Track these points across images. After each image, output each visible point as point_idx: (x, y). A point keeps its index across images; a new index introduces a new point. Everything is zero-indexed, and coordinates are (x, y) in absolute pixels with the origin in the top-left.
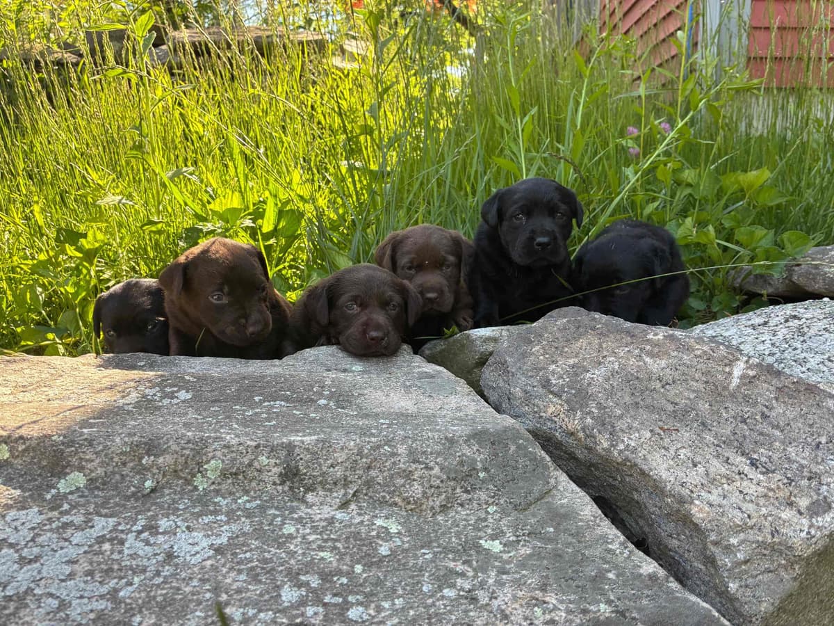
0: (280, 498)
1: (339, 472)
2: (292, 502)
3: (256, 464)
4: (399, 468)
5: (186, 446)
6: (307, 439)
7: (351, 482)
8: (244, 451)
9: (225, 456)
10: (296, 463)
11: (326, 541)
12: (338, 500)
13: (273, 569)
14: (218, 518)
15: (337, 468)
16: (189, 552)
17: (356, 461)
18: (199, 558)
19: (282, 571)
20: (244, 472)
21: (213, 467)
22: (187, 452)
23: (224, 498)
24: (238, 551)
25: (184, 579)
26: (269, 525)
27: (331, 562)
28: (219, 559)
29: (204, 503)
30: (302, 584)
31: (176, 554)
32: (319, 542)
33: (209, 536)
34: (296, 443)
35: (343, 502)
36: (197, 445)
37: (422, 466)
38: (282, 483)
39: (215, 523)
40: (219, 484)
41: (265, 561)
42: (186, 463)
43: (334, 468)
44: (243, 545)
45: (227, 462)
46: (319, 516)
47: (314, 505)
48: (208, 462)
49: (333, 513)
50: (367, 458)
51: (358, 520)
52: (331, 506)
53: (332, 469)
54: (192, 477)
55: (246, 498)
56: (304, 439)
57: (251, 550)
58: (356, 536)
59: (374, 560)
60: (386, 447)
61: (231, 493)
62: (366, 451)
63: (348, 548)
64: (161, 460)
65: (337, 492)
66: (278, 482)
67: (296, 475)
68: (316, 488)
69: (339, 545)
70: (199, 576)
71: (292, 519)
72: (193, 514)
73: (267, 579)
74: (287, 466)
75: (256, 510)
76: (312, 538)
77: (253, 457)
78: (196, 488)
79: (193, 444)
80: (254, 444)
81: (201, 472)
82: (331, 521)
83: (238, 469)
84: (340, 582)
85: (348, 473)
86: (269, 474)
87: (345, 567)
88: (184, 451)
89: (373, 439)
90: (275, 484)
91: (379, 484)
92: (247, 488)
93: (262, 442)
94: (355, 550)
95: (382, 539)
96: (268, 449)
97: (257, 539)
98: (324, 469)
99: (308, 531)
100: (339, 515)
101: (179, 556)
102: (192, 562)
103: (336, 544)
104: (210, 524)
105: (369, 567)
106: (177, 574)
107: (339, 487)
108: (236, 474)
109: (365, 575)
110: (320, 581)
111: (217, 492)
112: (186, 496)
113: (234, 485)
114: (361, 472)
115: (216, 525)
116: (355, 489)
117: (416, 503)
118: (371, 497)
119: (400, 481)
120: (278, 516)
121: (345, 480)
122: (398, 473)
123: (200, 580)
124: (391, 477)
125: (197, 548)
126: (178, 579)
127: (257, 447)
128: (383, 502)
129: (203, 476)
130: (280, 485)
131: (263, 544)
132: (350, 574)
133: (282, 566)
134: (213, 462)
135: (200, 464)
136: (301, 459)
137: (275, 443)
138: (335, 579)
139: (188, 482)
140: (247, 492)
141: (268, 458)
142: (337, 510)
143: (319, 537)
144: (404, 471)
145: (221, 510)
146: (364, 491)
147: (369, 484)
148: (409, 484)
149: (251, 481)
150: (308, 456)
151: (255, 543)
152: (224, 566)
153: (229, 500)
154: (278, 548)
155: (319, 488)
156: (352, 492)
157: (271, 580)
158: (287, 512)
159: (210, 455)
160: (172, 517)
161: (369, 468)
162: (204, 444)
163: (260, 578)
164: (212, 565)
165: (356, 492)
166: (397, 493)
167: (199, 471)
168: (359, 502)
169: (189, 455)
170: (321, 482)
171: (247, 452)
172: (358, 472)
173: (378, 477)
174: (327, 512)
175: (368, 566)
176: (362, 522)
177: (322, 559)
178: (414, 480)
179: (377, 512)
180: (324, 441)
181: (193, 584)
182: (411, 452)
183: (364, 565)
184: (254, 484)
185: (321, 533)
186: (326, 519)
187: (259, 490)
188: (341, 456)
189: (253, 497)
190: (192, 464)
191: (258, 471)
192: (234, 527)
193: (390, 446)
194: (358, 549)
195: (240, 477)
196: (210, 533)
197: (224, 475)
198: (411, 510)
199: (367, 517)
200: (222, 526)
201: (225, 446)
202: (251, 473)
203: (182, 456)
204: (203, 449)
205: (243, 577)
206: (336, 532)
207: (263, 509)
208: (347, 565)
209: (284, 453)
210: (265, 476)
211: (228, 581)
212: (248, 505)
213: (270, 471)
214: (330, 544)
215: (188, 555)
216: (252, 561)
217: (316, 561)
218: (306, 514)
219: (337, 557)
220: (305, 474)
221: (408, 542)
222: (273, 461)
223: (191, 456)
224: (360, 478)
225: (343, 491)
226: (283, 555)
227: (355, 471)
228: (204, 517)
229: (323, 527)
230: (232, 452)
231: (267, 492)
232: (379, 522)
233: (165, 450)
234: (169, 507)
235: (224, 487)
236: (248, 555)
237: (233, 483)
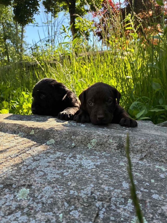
0: (117, 154)
1: (139, 147)
2: (121, 156)
3: (108, 142)
4: (163, 149)
5: (85, 134)
7: (143, 152)
8: (104, 137)
9: (98, 138)
10: (122, 143)
11: (137, 169)
12: (139, 157)
13: (118, 175)
14: (96, 157)
15: (138, 146)
16: (87, 165)
17: (145, 144)
18: (90, 168)
19: (121, 176)
20: (104, 144)
22: (86, 136)
23: (97, 152)
24: (104, 168)
25: (86, 173)
27: (140, 177)
28: (98, 169)
29: (91, 153)
31: (82, 165)
32: (134, 170)
33: (93, 162)
34: (122, 136)
35: (141, 158)
36: (89, 134)
38: (118, 149)
39: (95, 158)
40: (96, 147)
41: (114, 172)
42: (85, 139)
43: (137, 146)
44: (106, 166)
45: (98, 140)
48: (92, 139)
50: (149, 144)
51: (148, 165)
52: (136, 159)
53: (136, 146)
54: (87, 144)
55: (105, 153)
57: (109, 168)
58: (149, 170)
59: (159, 179)
60: (156, 141)
61: (100, 151)
62: (148, 142)
63: (146, 173)
64: (77, 137)
65: (138, 154)
67: (123, 147)
70: (91, 173)
71: (123, 161)
72: (87, 155)
73: (116, 178)
74: (120, 143)
75: (109, 157)
77: (107, 139)
78: (88, 148)
79: (87, 134)
80: (107, 135)
81: (90, 143)
82: (138, 164)
83: (102, 143)
84: (146, 184)
85: (142, 148)
86: (113, 146)
87: (147, 179)
88: (85, 136)
89: (151, 138)
90: (115, 149)
91: (155, 153)
92: (105, 150)
93: (110, 135)
94: (149, 174)
95: (160, 172)
96: (113, 137)
97: (110, 165)
98: (133, 146)
100: (140, 162)
102: (88, 169)
103: (141, 171)
104: (93, 158)
106: (83, 171)
107: (139, 153)
108: (101, 144)
109: (156, 184)
110: (137, 183)
111: (95, 150)
112: (85, 150)
113: (101, 148)
115: (95, 159)
116: (145, 154)
118: (151, 158)
119: (163, 153)
120: (117, 159)
121: (141, 150)
122: (162, 150)
123: (91, 174)
124: (160, 151)
125: (90, 165)
126: (83, 173)
127: (109, 136)
128: (157, 160)
129: (90, 144)
130: (117, 150)
131: (113, 167)
132: (150, 182)
133: (121, 175)
134: (94, 140)
135: (89, 140)
136: (124, 142)
137: (115, 135)
138: (144, 183)
139: (85, 145)
140: (105, 151)
141: (113, 140)
142: (139, 160)
144: (165, 150)
145: (96, 155)
146: (149, 156)
147: (151, 153)
149: (106, 147)
151: (110, 166)
152: (99, 171)
153: (99, 153)
154: (118, 169)
155: (131, 152)
156: (144, 155)
157: (118, 179)
158: (120, 159)
159: (93, 137)
160: (80, 155)
161: (150, 147)
163: (113, 177)
164: (95, 171)
165: (145, 155)
166: (163, 157)
168: (147, 159)
169: (86, 137)
170: (132, 150)
171: (105, 138)
173: (154, 151)
175: (157, 180)
176: (150, 166)
177: (136, 175)
179: (155, 163)
181: (89, 175)
183: (155, 180)
184: (107, 149)
186: (135, 163)
187: (109, 151)
188: (139, 142)
189: (107, 153)
190: (87, 140)
191: (109, 144)
192: (102, 160)
193: (158, 141)
194: (151, 174)
195: (103, 146)
196: (93, 161)
197: (97, 144)
199: (151, 164)
200: (98, 160)
201: (98, 135)
202: (106, 145)
204: (90, 135)
205: (107, 176)
206: (140, 167)
207: (111, 157)
208: (148, 179)
209: (118, 139)
210: (111, 146)
211: (102, 176)
212: (106, 155)
213: (113, 145)
214: (138, 171)
215: (87, 166)
216: (109, 172)
217: (134, 175)
219: (143, 175)
222: (115, 141)
223: (87, 137)
224: (147, 150)
225: (140, 155)
226: (121, 171)
227: (145, 148)
228: (91, 156)
229: (135, 165)
230: (100, 137)
231: (112, 152)
232: (157, 167)
233: (78, 135)
234: (80, 152)
235: (97, 148)
236: (108, 169)
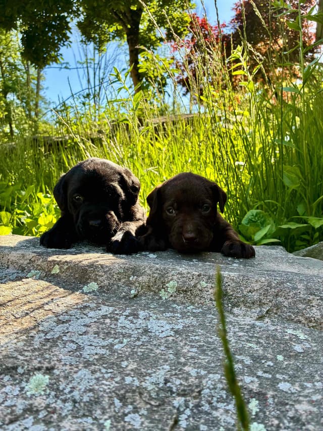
0: (215, 309)
1: (255, 296)
3: (199, 286)
4: (300, 297)
5: (156, 272)
6: (232, 274)
7: (264, 304)
8: (191, 277)
9: (179, 279)
10: (225, 287)
11: (252, 337)
12: (256, 314)
13: (215, 348)
14: (176, 315)
15: (253, 293)
16: (158, 330)
17: (267, 290)
18: (164, 334)
19: (222, 350)
20: (191, 290)
21: (172, 285)
22: (156, 275)
23: (178, 305)
24: (189, 334)
25: (155, 345)
26: (210, 323)
27: (257, 350)
28: (178, 337)
29: (166, 306)
30: (238, 361)
31: (149, 330)
32: (247, 337)
33: (170, 324)
34: (225, 275)
35: (260, 316)
36: (162, 272)
37: (319, 298)
39: (174, 317)
40: (175, 296)
41: (208, 343)
42: (155, 282)
43: (252, 293)
44: (193, 332)
45: (180, 283)
46: (244, 322)
47: (239, 315)
48: (168, 282)
49: (253, 322)
50: (275, 289)
51: (273, 328)
52: (251, 317)
53: (250, 293)
54: (159, 291)
55: (192, 307)
56: (231, 273)
57: (199, 335)
58: (274, 337)
59: (292, 354)
60: (288, 284)
61: (183, 303)
62: (274, 285)
63: (269, 344)
64: (140, 279)
65: (255, 309)
66: (214, 299)
67: (226, 295)
68: (239, 305)
69: (261, 341)
70: (165, 345)
72: (159, 311)
73: (212, 353)
75: (200, 314)
76: (241, 334)
77: (197, 282)
78: (161, 298)
79: (160, 271)
80: (197, 273)
81: (164, 288)
82: (253, 326)
83: (187, 288)
84: (267, 364)
85: (262, 297)
86: (207, 293)
87: (269, 355)
88: (154, 275)
89: (278, 278)
90: (211, 300)
91: (286, 307)
92: (193, 301)
93: (202, 273)
94: (274, 345)
95: (295, 342)
96: (207, 277)
97: (202, 329)
98: (245, 293)
99: (237, 330)
100: (258, 323)
101: (152, 332)
102: (160, 336)
103: (259, 340)
104: (170, 317)
105: (288, 358)
106: (151, 341)
107: (256, 306)
108: (186, 291)
109: (286, 363)
110: (252, 361)
111: (174, 302)
112: (155, 302)
113: (184, 298)
114: (271, 298)
115: (174, 319)
116: (268, 309)
117: (316, 322)
118: (279, 316)
119: (301, 306)
120: (215, 319)
121: (260, 302)
122: (299, 300)
123: (166, 347)
124: (295, 303)
125: (163, 329)
126: (151, 345)
127: (199, 275)
128: (290, 320)
129: (165, 291)
130: (215, 301)
131: (207, 333)
132: (274, 359)
134: (171, 282)
135: (163, 283)
136: (229, 285)
137: (211, 274)
138: (263, 361)
139: (156, 293)
140: (193, 304)
141: (206, 283)
142: (256, 320)
143: (245, 334)
144: (305, 299)
145: (176, 311)
146: (275, 311)
147: (278, 306)
148: (309, 308)
149: (195, 297)
150: (234, 284)
151: (201, 332)
152: (181, 341)
153: (181, 307)
154: (217, 336)
155: (242, 305)
156: (265, 310)
157: (216, 355)
159: (170, 278)
160: (146, 311)
161: (277, 295)
162: (166, 271)
163: (206, 352)
164: (173, 340)
165: (268, 311)
166: (301, 314)
167: (163, 288)
168: (271, 318)
170: (243, 301)
171: (193, 278)
172: (269, 297)
173: (284, 302)
174: (248, 320)
176: (276, 330)
177: (250, 347)
178: (313, 306)
179: (286, 325)
180: (244, 276)
181: (161, 349)
182: (307, 289)
183: (284, 356)
184: (197, 299)
185: (247, 332)
186: (249, 325)
187: (201, 303)
188: (257, 286)
189: (196, 307)
190: (159, 283)
191: (200, 290)
192: (187, 321)
193: (290, 283)
194: (278, 345)
195: (189, 293)
196: (171, 322)
197: (178, 291)
198: (313, 327)
199: (279, 328)
200: (178, 320)
201: (179, 273)
202: (196, 292)
203: (153, 277)
204: (165, 274)
205: (194, 350)
206: (258, 333)
207: (204, 314)
208: (271, 354)
210: (205, 294)
211: (185, 351)
212: (194, 311)
213: (208, 291)
214: (254, 339)
215: (157, 332)
216: (200, 342)
217: (246, 348)
218: (235, 320)
219: (262, 348)
220: (232, 295)
221: (316, 346)
222: (210, 285)
223: (158, 278)
224: (270, 301)
225: (259, 309)
227: (267, 297)
228: (167, 313)
229: (248, 329)
230: (184, 277)
231: (206, 305)
232: (290, 331)
233: (143, 273)
234: (145, 306)
235: (178, 299)
236: (197, 338)
237: (184, 297)
